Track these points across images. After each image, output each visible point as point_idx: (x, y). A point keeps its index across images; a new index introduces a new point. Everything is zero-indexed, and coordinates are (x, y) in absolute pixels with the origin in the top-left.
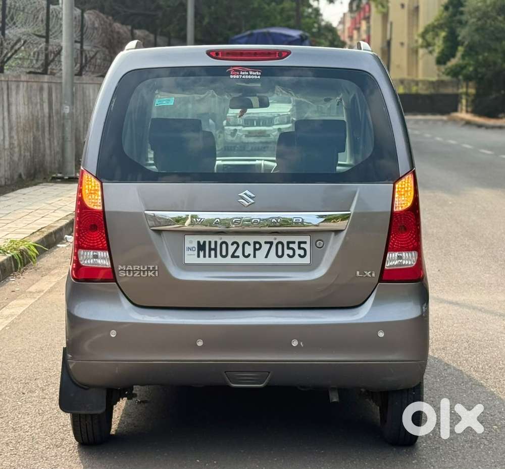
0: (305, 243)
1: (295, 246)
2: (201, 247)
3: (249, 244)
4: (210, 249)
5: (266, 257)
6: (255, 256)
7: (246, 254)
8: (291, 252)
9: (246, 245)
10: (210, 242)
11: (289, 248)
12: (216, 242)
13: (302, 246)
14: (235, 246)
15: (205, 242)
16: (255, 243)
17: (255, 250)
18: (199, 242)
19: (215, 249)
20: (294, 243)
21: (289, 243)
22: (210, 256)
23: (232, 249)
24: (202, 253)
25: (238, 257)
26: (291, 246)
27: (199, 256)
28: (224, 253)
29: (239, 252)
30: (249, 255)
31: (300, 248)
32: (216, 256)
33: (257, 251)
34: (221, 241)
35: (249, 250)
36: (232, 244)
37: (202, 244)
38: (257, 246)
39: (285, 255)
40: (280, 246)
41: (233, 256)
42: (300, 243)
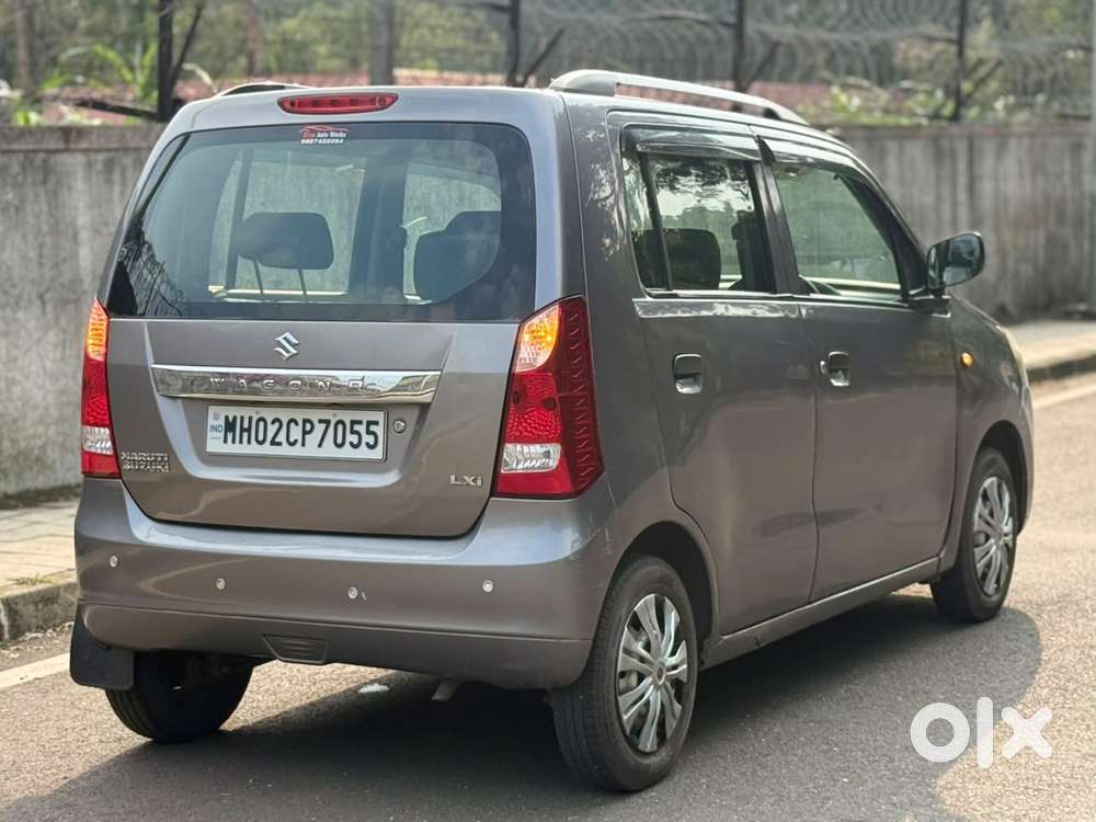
0: (376, 423)
1: (361, 429)
2: (230, 426)
3: (297, 424)
4: (242, 430)
5: (320, 445)
6: (303, 445)
7: (292, 440)
8: (354, 439)
9: (292, 424)
10: (242, 418)
11: (353, 432)
12: (250, 419)
13: (373, 428)
14: (277, 424)
15: (235, 418)
16: (305, 421)
17: (305, 433)
18: (227, 418)
19: (249, 430)
20: (360, 422)
21: (353, 423)
22: (241, 442)
23: (272, 429)
24: (230, 436)
25: (279, 444)
26: (356, 427)
27: (225, 441)
28: (261, 438)
29: (281, 438)
30: (296, 441)
31: (369, 432)
32: (249, 442)
33: (307, 436)
34: (257, 417)
35: (296, 433)
36: (273, 423)
37: (231, 420)
38: (308, 427)
39: (347, 444)
40: (340, 427)
41: (273, 443)
42: (369, 423)
